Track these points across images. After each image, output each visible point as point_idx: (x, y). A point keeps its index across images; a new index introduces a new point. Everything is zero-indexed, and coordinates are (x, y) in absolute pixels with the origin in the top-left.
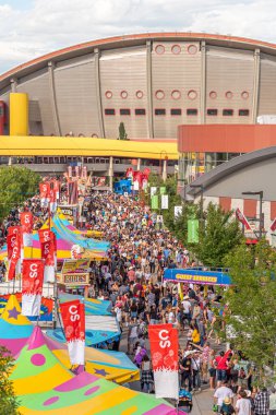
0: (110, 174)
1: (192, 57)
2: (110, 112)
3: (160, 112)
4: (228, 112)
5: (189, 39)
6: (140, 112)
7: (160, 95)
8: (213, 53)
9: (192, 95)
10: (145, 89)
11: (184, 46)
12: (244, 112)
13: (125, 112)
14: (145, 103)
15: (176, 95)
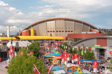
0: (50, 42)
1: (63, 22)
2: (48, 32)
3: (57, 31)
4: (69, 31)
5: (62, 19)
6: (54, 31)
7: (57, 29)
8: (66, 21)
9: (63, 29)
10: (54, 27)
11: (61, 20)
12: (72, 31)
13: (51, 32)
14: (54, 30)
15: (60, 29)
